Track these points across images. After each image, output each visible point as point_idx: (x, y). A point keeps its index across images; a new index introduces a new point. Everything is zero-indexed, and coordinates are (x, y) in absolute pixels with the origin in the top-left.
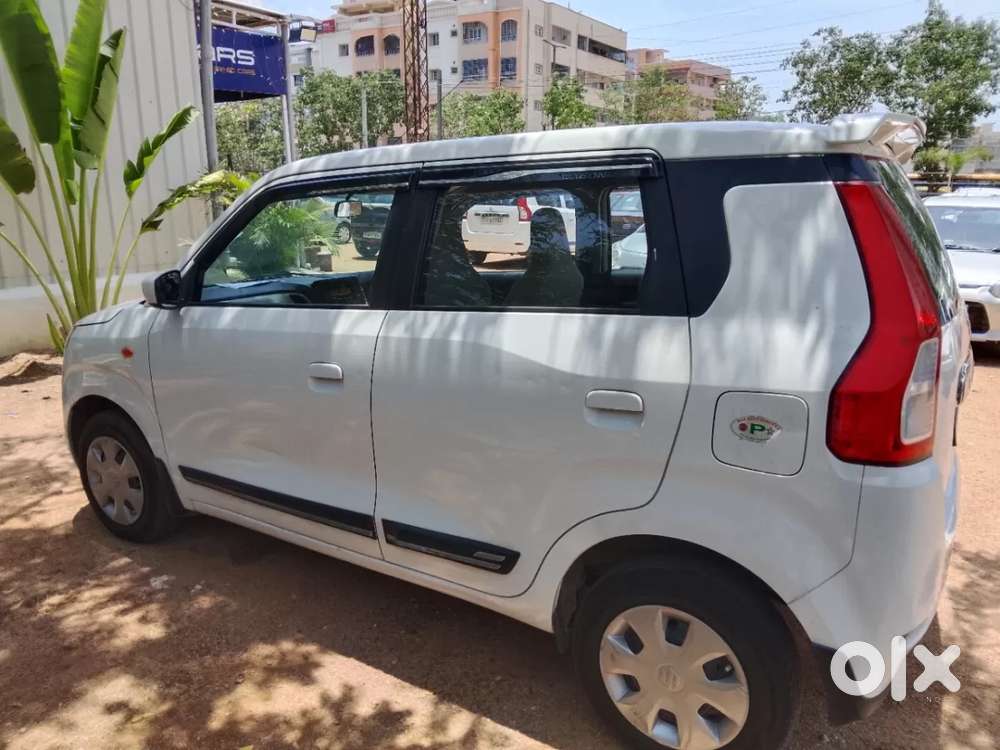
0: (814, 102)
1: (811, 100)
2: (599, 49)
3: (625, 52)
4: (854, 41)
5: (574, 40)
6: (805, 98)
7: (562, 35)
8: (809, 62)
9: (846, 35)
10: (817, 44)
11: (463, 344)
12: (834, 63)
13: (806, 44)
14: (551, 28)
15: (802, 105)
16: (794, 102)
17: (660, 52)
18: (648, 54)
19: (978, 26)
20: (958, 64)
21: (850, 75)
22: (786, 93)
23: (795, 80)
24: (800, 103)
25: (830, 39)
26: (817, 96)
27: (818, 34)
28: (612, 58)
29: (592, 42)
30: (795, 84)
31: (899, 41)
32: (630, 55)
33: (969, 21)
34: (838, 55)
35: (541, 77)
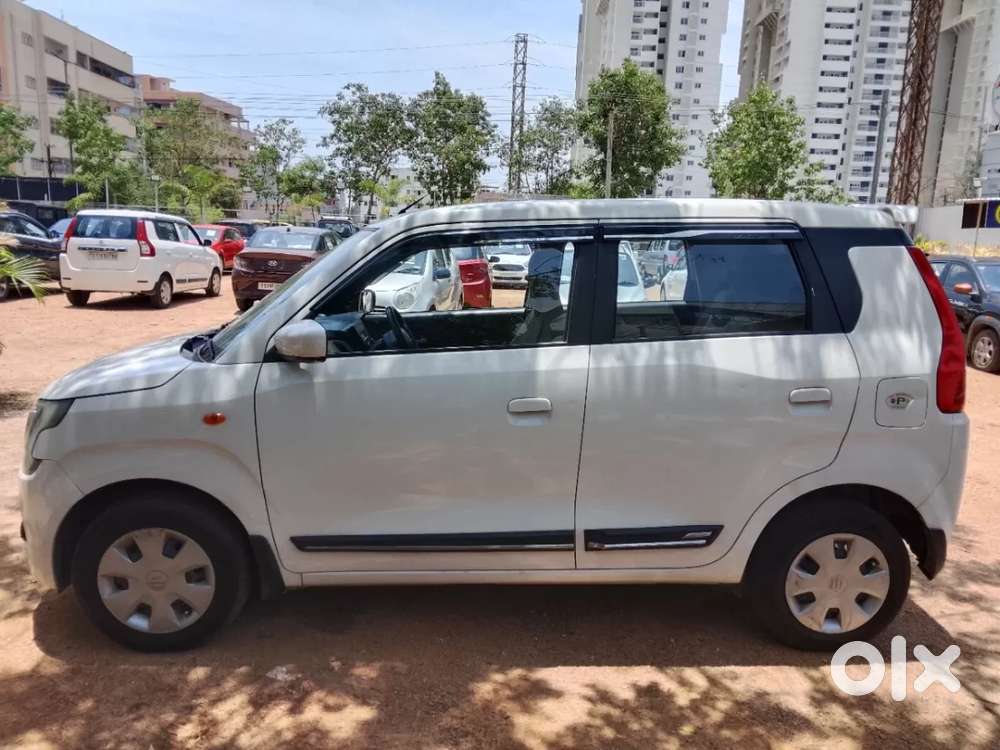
0: (350, 149)
1: (346, 148)
2: (100, 69)
3: (132, 76)
4: (379, 99)
5: (73, 57)
6: (342, 145)
7: (58, 50)
8: (344, 112)
9: (372, 92)
10: (349, 97)
11: (679, 367)
12: (365, 118)
13: (340, 97)
14: (43, 39)
15: (338, 152)
16: (332, 148)
17: (166, 81)
18: (153, 81)
19: (473, 99)
20: (462, 129)
21: (378, 128)
22: (325, 138)
23: (331, 129)
24: (338, 149)
25: (358, 94)
26: (352, 144)
27: (348, 87)
28: (118, 81)
29: (94, 61)
30: (333, 132)
31: (416, 104)
32: (137, 81)
33: (465, 93)
34: (367, 110)
35: (35, 92)
